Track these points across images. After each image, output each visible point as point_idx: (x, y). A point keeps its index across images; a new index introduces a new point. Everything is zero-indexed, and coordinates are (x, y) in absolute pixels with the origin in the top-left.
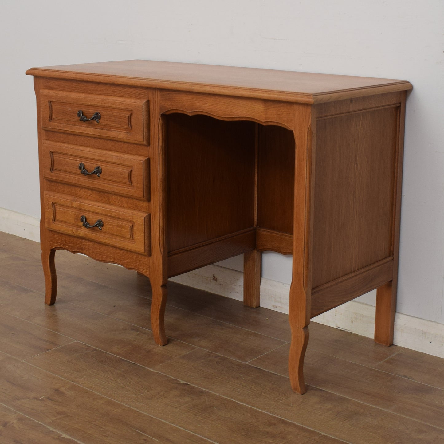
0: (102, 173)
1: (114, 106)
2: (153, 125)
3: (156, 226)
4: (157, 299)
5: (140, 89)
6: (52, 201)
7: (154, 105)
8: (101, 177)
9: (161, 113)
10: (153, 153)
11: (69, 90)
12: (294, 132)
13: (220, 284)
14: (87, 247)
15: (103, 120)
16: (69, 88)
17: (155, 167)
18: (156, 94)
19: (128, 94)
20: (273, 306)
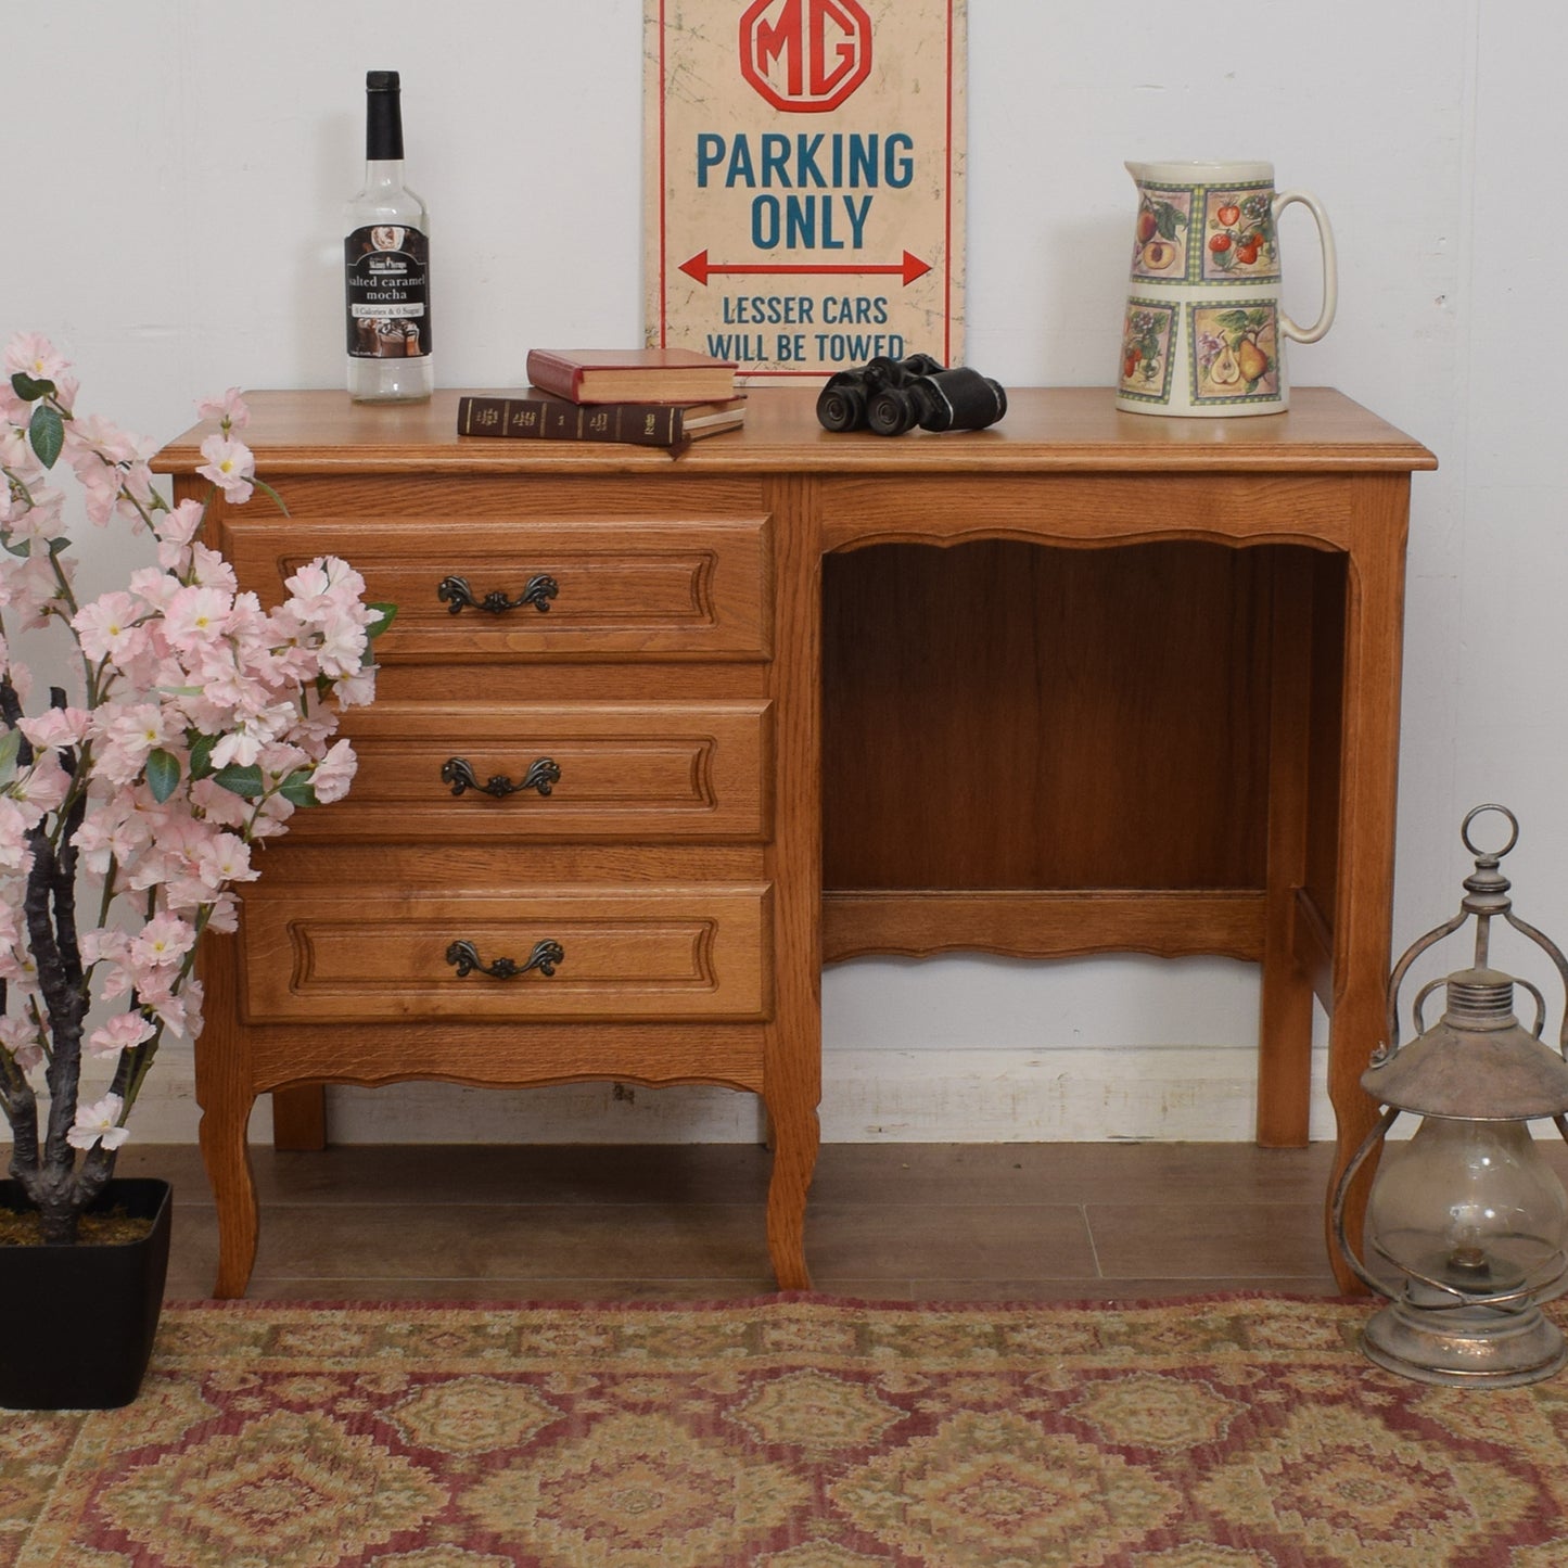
0: (561, 780)
1: (626, 545)
2: (790, 590)
3: (795, 916)
4: (799, 1154)
5: (731, 482)
6: (290, 917)
7: (791, 531)
8: (554, 793)
9: (826, 551)
10: (789, 683)
11: (376, 511)
12: (1352, 555)
13: (648, 1108)
14: (454, 1050)
15: (568, 599)
16: (373, 506)
17: (796, 725)
18: (805, 492)
19: (672, 501)
20: (870, 1129)
